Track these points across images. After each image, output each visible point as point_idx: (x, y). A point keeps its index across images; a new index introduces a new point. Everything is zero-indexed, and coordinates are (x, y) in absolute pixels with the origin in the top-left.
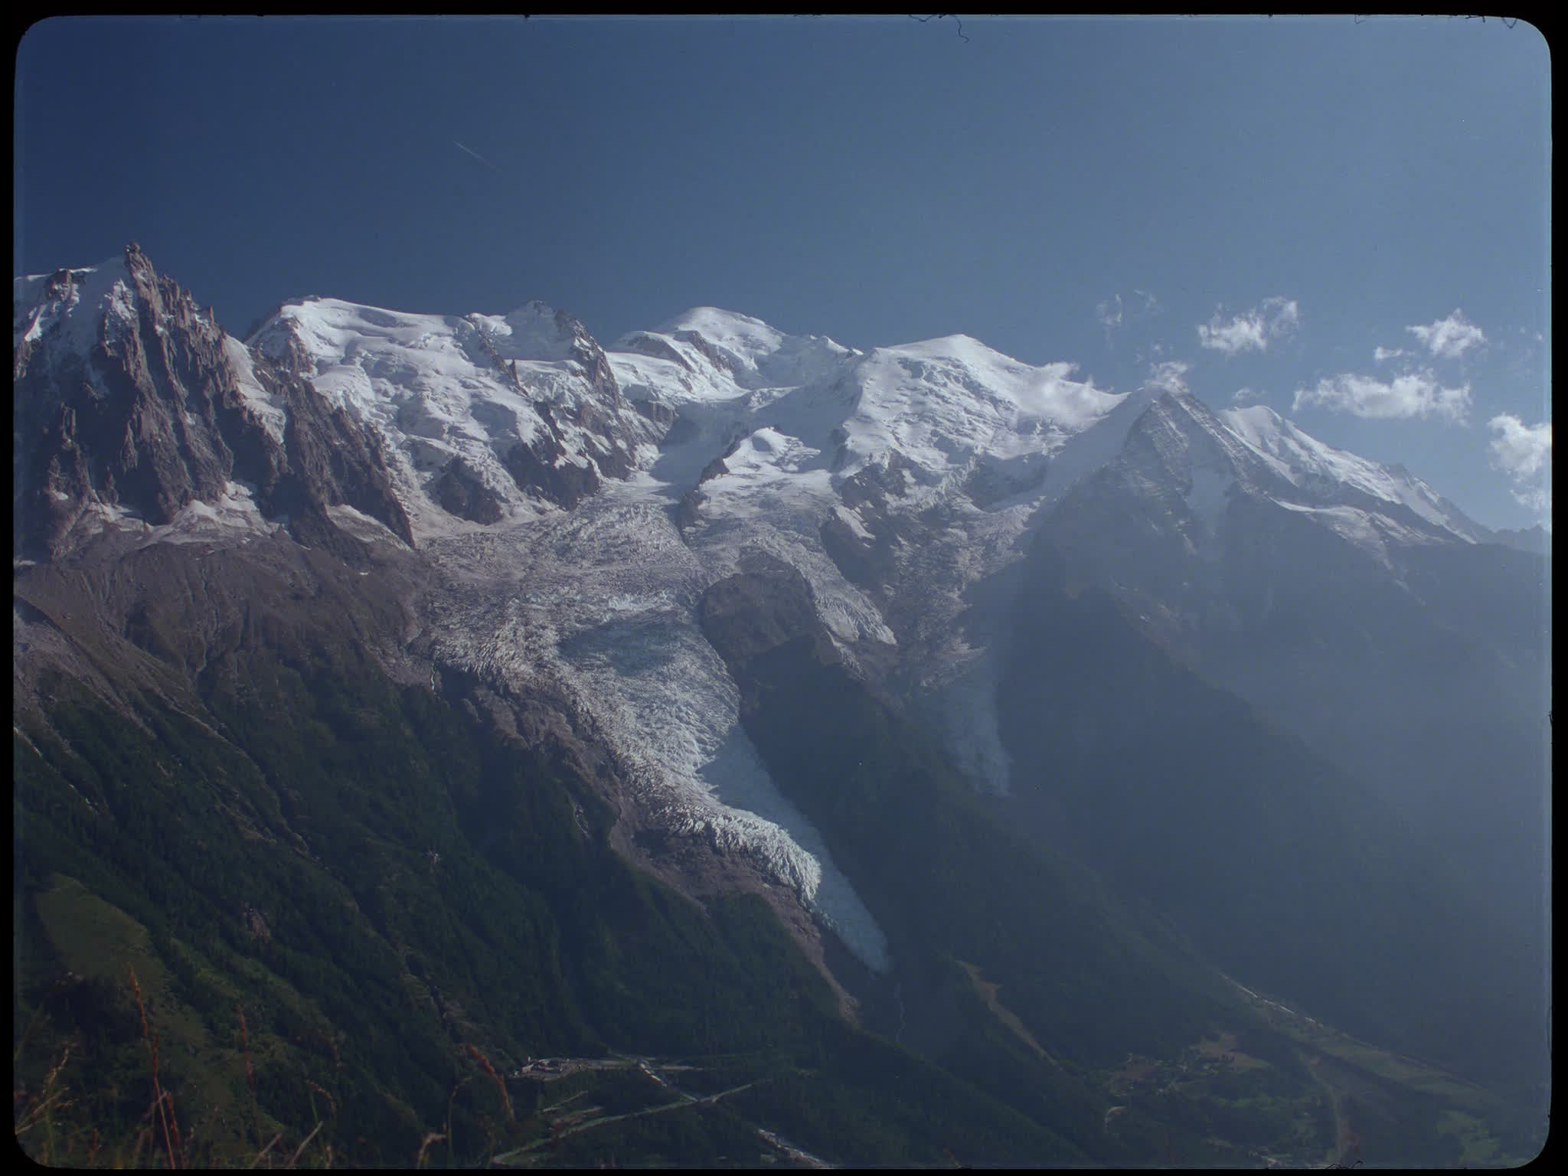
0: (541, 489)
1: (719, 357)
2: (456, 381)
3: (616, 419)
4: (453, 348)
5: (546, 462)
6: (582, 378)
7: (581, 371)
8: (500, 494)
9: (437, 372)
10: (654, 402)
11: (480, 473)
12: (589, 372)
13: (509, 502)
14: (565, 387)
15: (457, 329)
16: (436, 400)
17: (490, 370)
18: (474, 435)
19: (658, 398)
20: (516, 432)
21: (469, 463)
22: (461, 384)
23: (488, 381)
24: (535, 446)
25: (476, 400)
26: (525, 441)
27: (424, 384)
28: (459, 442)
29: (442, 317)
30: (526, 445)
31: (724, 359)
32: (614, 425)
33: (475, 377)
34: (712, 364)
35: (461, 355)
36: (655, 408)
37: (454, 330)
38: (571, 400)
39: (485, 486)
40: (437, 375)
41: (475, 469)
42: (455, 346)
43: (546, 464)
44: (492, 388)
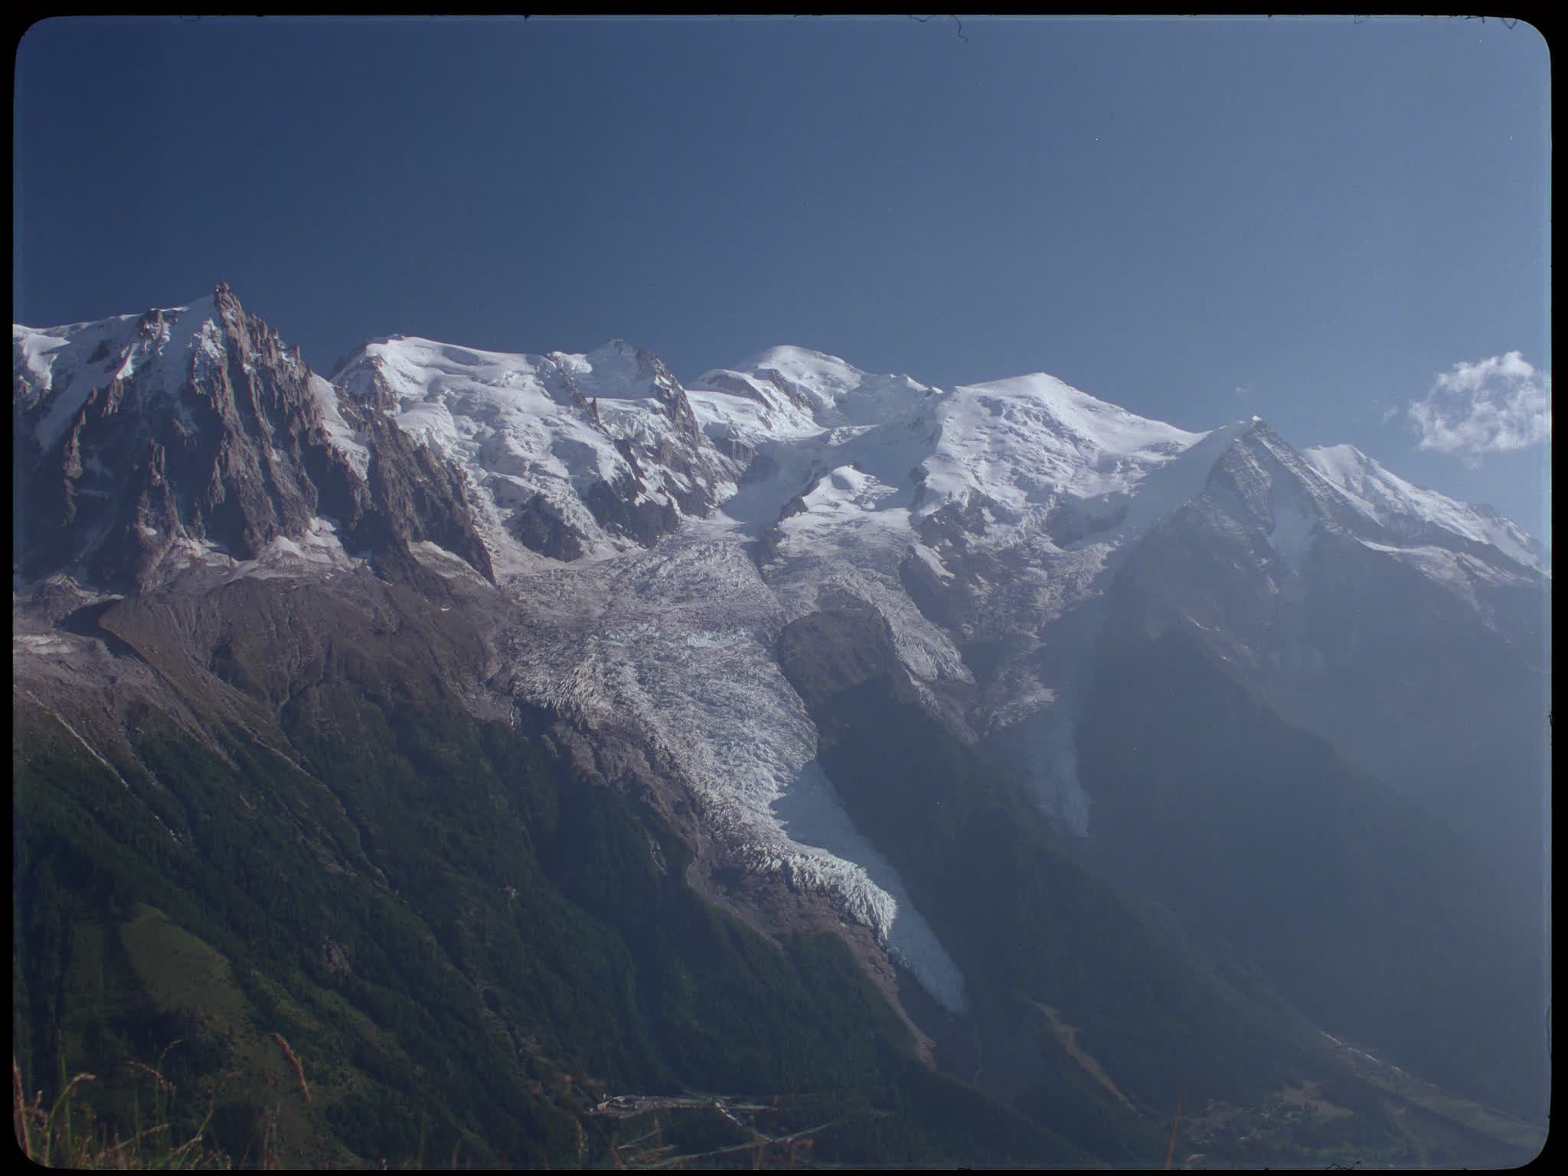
0: (621, 527)
1: (798, 396)
2: (537, 419)
3: (696, 458)
4: (535, 386)
5: (626, 500)
6: (662, 416)
7: (662, 409)
8: (580, 531)
9: (519, 410)
10: (734, 440)
11: (561, 511)
12: (670, 410)
13: (589, 539)
14: (646, 425)
15: (539, 367)
16: (518, 437)
17: (572, 408)
18: (556, 473)
19: (737, 436)
20: (597, 470)
21: (549, 500)
22: (542, 422)
23: (568, 418)
24: (615, 483)
25: (557, 437)
26: (605, 479)
27: (506, 422)
28: (540, 480)
30: (606, 482)
31: (804, 397)
32: (694, 462)
33: (556, 415)
34: (792, 402)
35: (543, 393)
36: (734, 447)
37: (536, 369)
38: (652, 438)
39: (565, 523)
40: (519, 413)
41: (556, 506)
42: (537, 384)
43: (626, 502)
44: (572, 426)
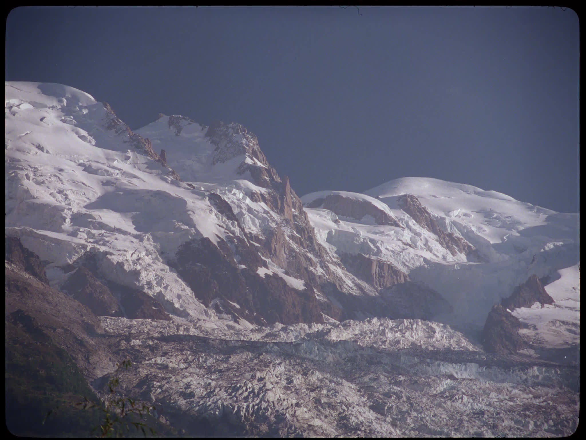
0: (238, 306)
1: (450, 236)
2: (73, 164)
4: (61, 123)
5: (243, 266)
6: (263, 204)
7: (262, 195)
8: (172, 304)
9: (40, 148)
10: (373, 258)
11: (136, 274)
12: (274, 198)
13: (188, 314)
14: (243, 206)
15: (65, 101)
16: (43, 182)
17: (130, 154)
18: (118, 226)
19: (379, 251)
20: (191, 224)
21: (115, 259)
22: (81, 168)
23: (126, 167)
24: (221, 242)
25: (110, 189)
26: (205, 236)
27: (19, 161)
28: (94, 235)
29: (37, 84)
30: (207, 239)
31: (459, 239)
32: (319, 274)
33: (105, 161)
34: (441, 244)
35: (77, 133)
36: (375, 268)
37: (60, 101)
38: (255, 225)
39: (146, 290)
40: (39, 152)
41: (126, 267)
42: (64, 121)
43: (243, 269)
44: (135, 177)
